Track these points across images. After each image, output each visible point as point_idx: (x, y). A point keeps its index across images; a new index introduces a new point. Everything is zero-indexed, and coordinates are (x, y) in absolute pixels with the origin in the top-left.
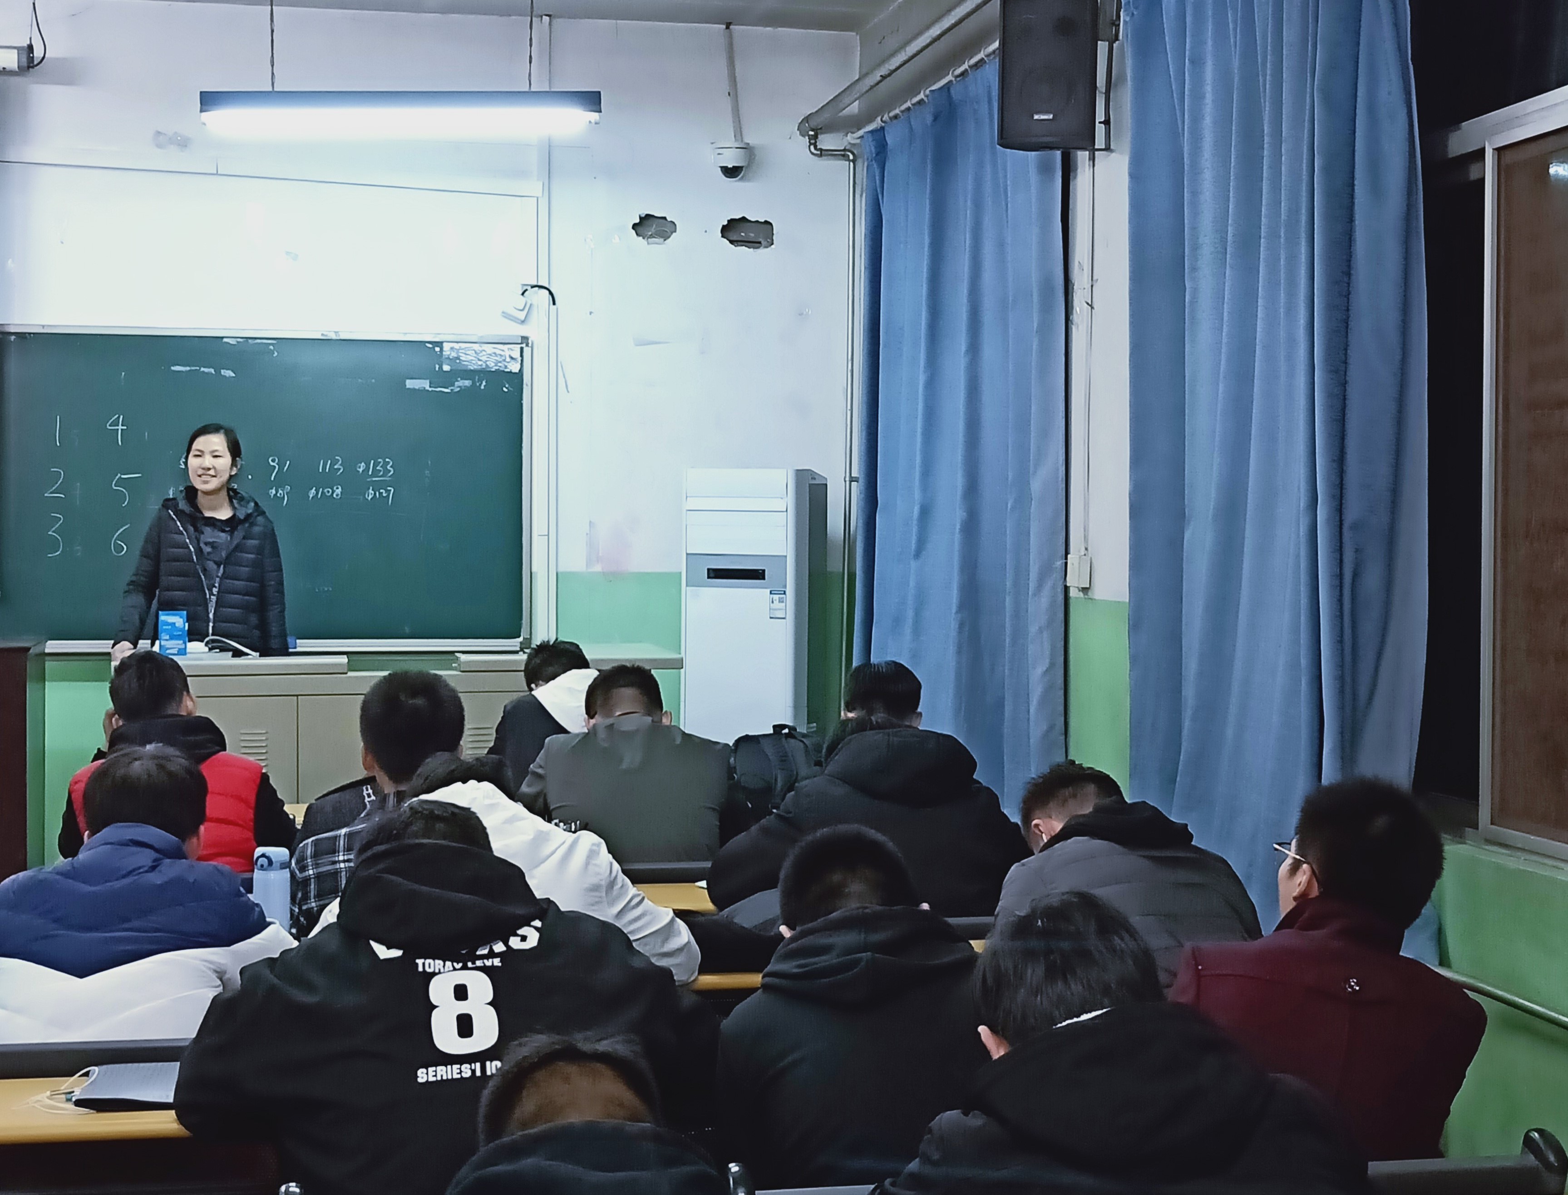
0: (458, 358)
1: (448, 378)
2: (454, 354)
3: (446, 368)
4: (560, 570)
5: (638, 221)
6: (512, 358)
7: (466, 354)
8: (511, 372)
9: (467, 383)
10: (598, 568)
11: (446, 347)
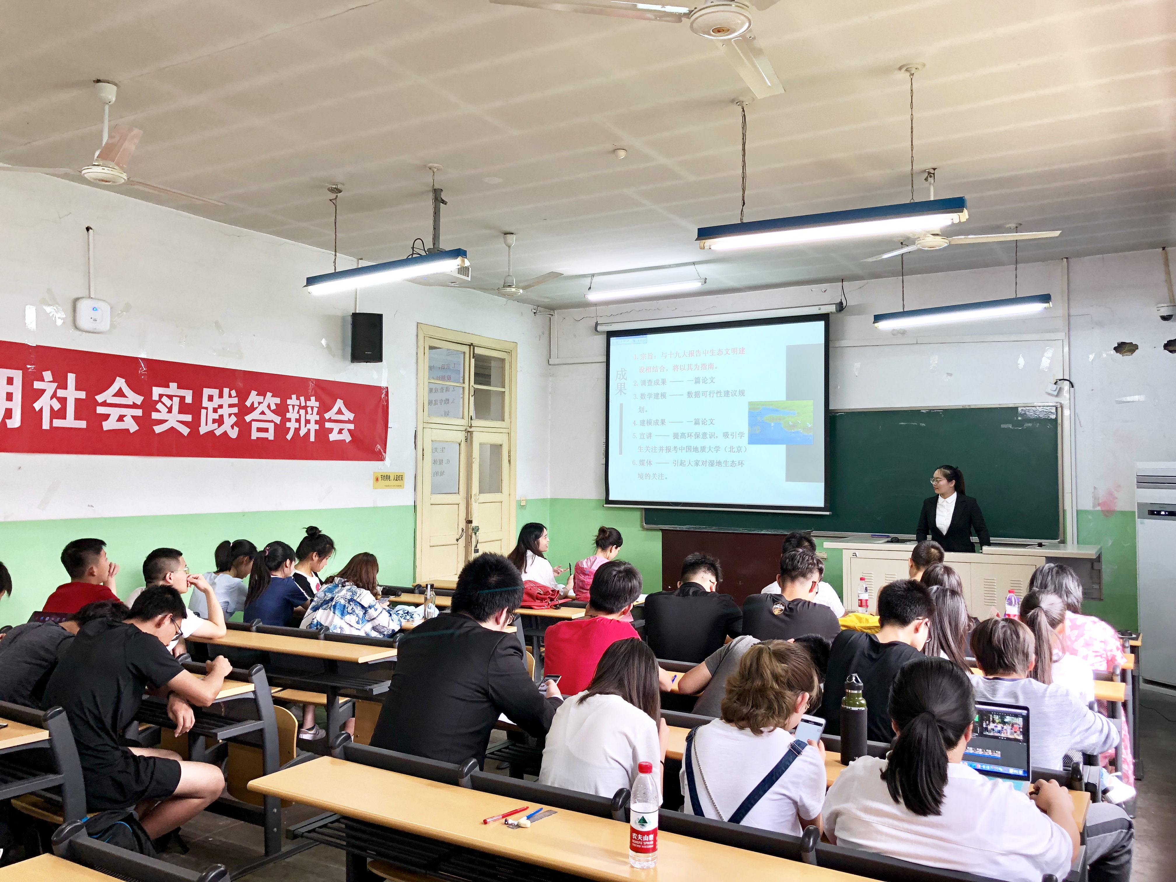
0: (1025, 414)
1: (1021, 423)
2: (1023, 412)
3: (1020, 418)
4: (1080, 508)
5: (1116, 345)
6: (1052, 413)
7: (1029, 412)
8: (1051, 419)
9: (1030, 425)
10: (1099, 508)
11: (1020, 409)
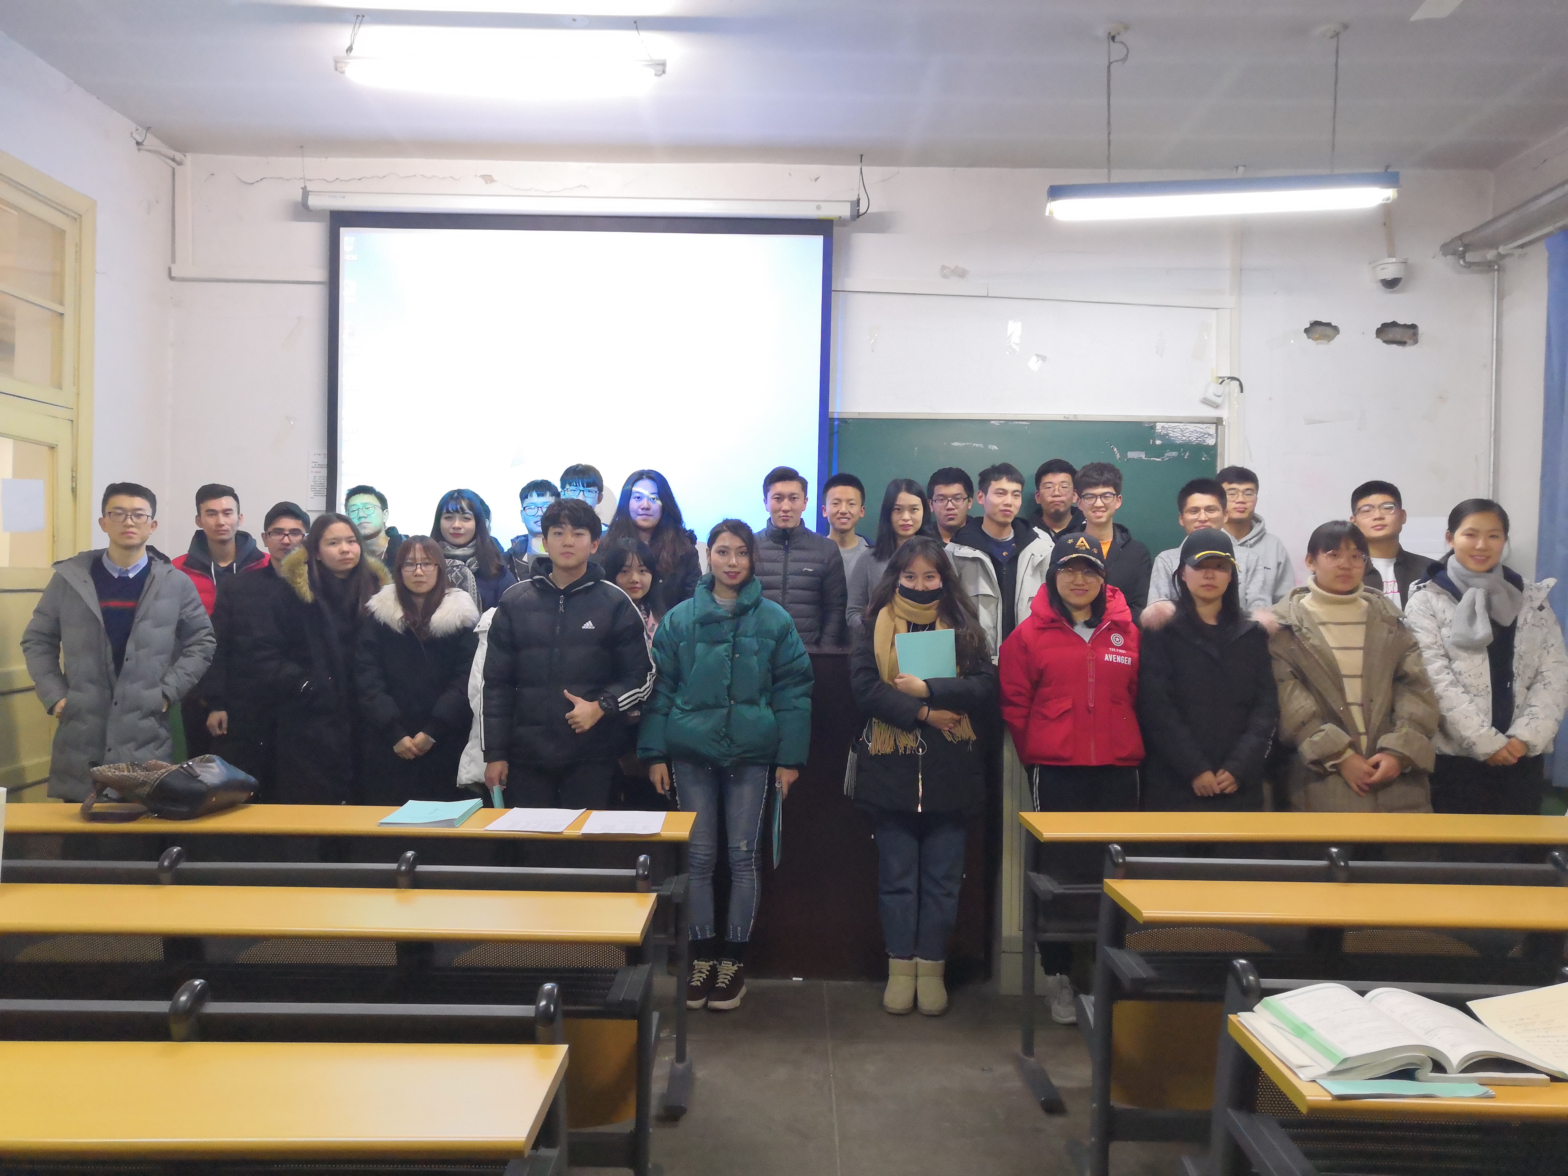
0: (1167, 434)
1: (1160, 451)
2: (1164, 432)
3: (1158, 442)
5: (1308, 326)
6: (1209, 435)
7: (1173, 432)
8: (1208, 445)
9: (1174, 454)
11: (1159, 426)
